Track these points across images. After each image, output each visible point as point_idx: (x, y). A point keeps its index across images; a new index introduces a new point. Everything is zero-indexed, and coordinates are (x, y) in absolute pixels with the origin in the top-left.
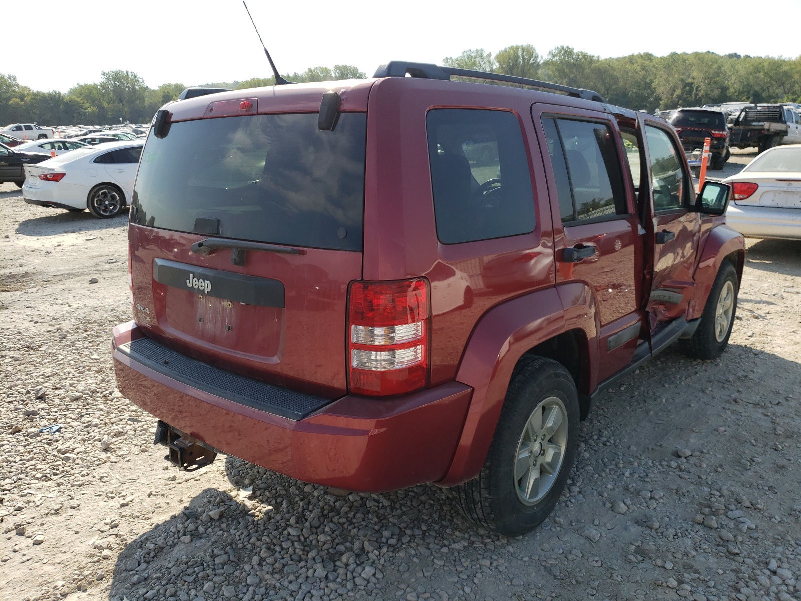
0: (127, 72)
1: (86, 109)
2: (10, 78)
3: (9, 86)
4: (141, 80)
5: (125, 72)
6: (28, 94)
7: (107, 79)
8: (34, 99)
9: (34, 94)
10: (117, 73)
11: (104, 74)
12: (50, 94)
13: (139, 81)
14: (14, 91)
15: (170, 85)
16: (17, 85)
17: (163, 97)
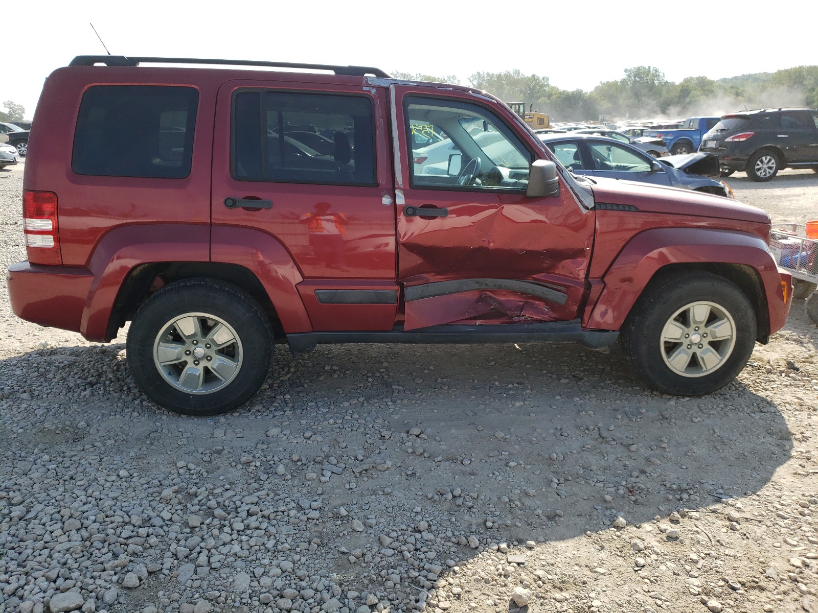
0: (649, 67)
1: (602, 105)
2: (543, 79)
3: (542, 86)
4: (661, 75)
5: (647, 68)
6: (555, 94)
7: (629, 76)
8: (559, 97)
9: (561, 93)
10: (639, 69)
11: (626, 71)
12: (573, 93)
13: (659, 76)
14: (544, 91)
15: (692, 79)
16: (548, 85)
17: (681, 91)
